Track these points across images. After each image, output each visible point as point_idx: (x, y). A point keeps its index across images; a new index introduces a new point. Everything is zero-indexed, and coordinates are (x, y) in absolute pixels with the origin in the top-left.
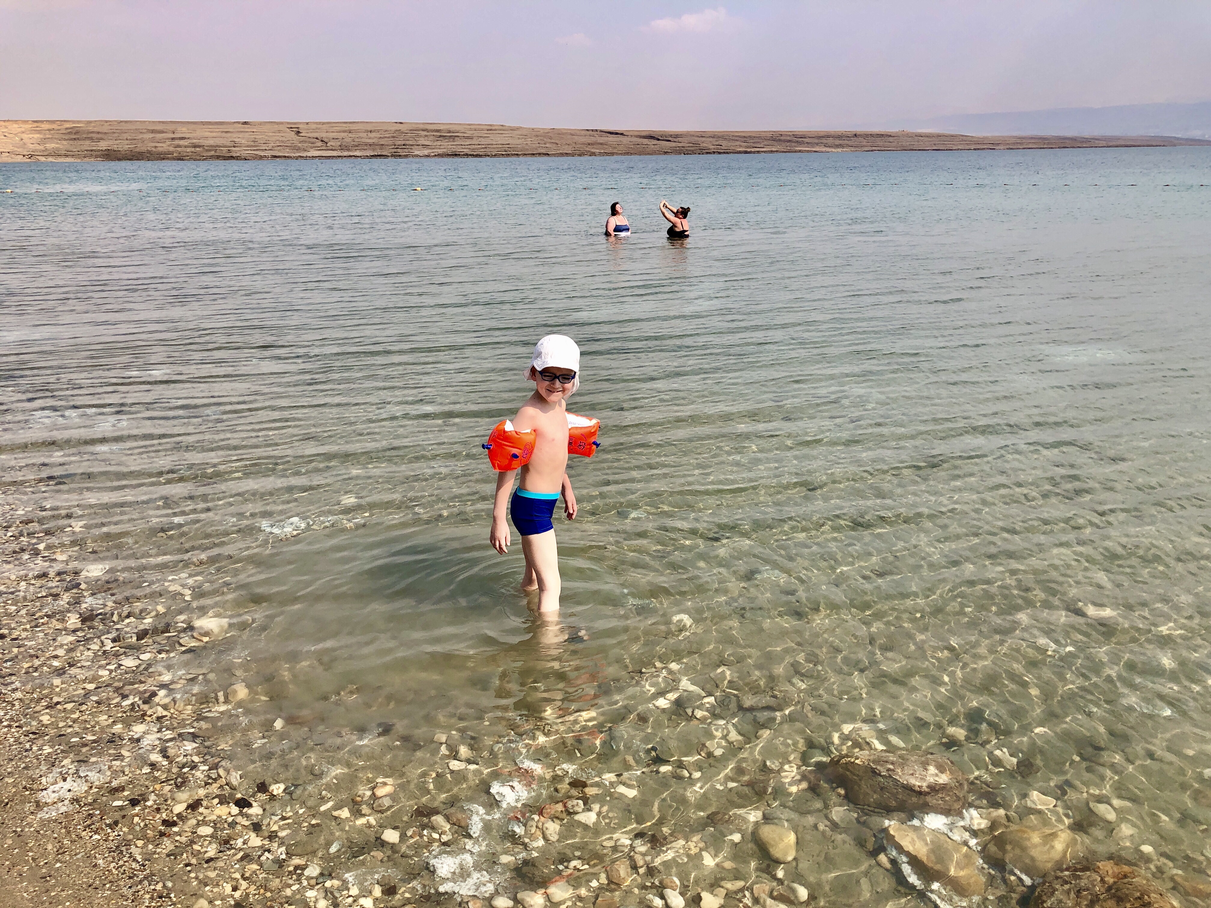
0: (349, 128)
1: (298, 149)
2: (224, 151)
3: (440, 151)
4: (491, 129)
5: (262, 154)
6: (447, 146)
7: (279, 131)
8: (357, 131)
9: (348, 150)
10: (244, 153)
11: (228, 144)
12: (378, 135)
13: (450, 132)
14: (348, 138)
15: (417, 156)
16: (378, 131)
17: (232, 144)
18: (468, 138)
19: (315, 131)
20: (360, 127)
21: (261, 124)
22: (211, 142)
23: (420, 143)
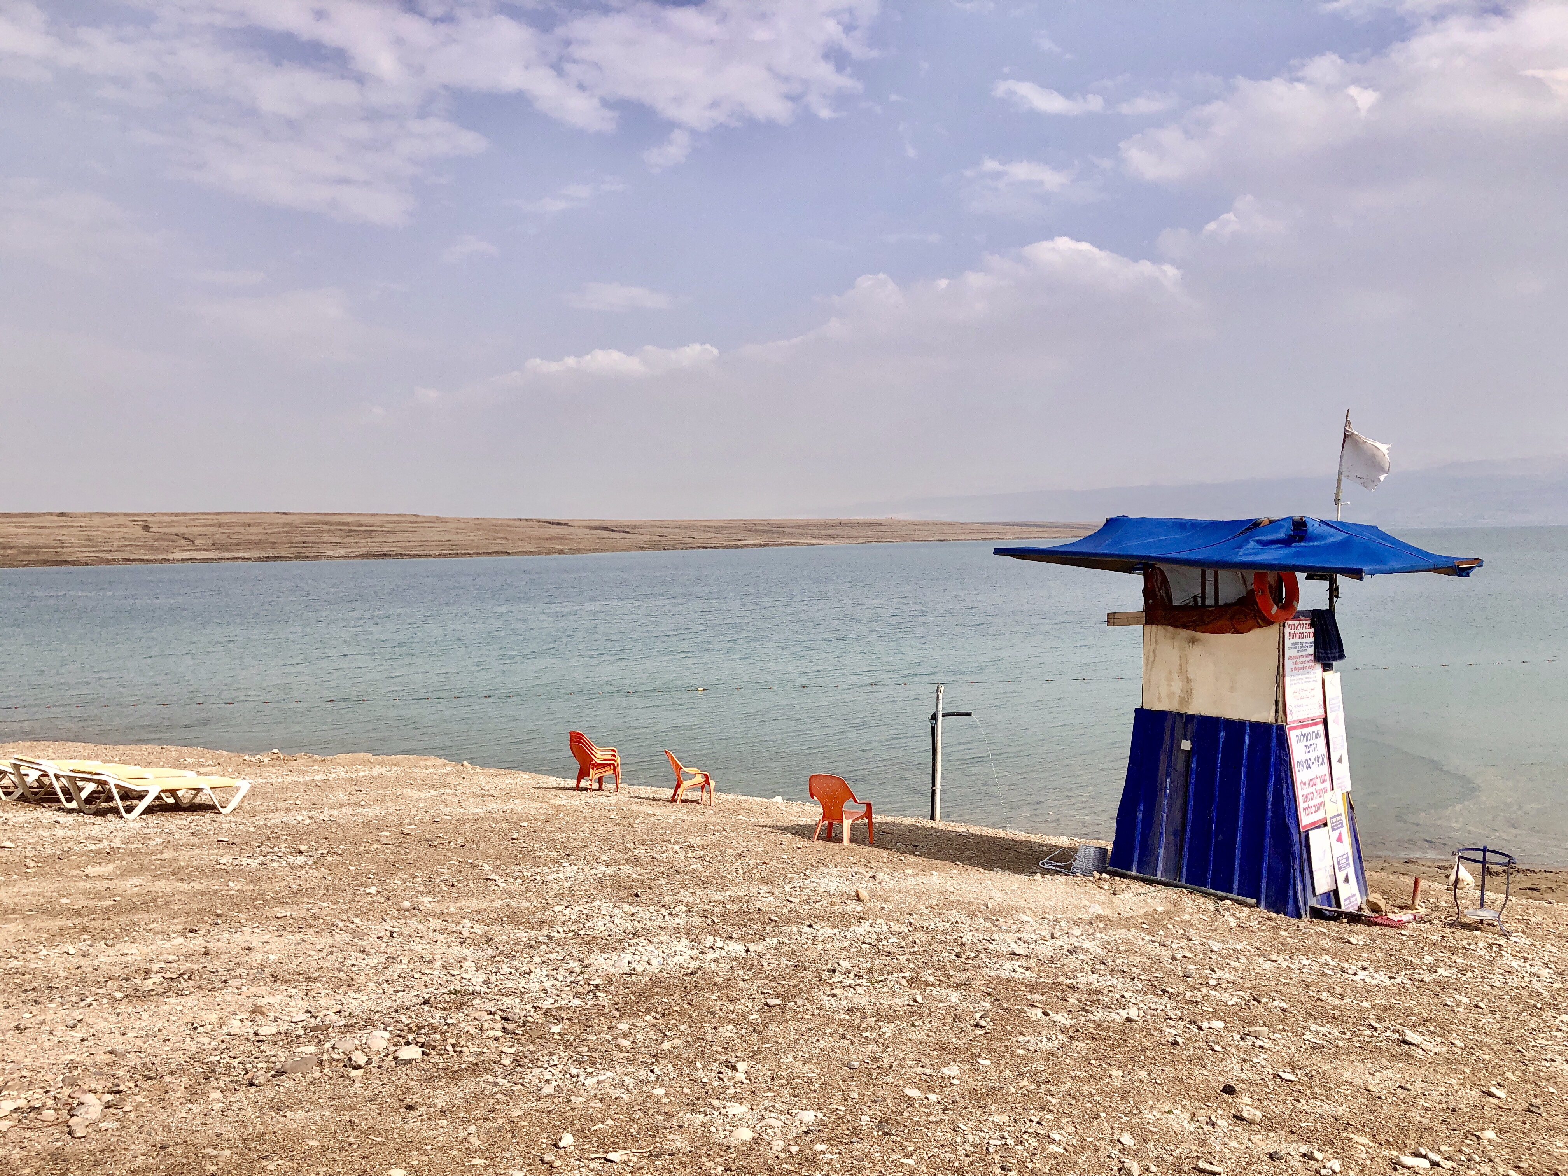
0: (216, 519)
1: (157, 550)
2: (50, 554)
3: (362, 550)
4: (416, 521)
5: (109, 556)
6: (366, 545)
7: (119, 526)
8: (230, 525)
9: (227, 550)
10: (83, 556)
11: (53, 543)
12: (260, 529)
13: (361, 525)
14: (221, 534)
15: (331, 557)
16: (260, 524)
17: (58, 544)
18: (388, 533)
19: (171, 524)
20: (234, 519)
21: (84, 515)
22: (26, 541)
23: (325, 539)
